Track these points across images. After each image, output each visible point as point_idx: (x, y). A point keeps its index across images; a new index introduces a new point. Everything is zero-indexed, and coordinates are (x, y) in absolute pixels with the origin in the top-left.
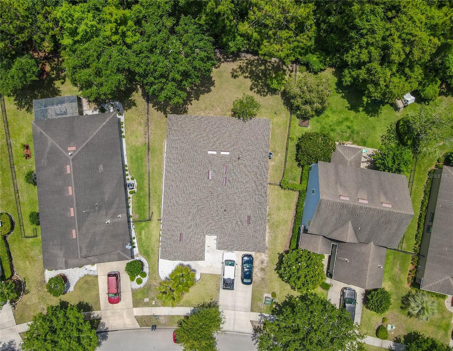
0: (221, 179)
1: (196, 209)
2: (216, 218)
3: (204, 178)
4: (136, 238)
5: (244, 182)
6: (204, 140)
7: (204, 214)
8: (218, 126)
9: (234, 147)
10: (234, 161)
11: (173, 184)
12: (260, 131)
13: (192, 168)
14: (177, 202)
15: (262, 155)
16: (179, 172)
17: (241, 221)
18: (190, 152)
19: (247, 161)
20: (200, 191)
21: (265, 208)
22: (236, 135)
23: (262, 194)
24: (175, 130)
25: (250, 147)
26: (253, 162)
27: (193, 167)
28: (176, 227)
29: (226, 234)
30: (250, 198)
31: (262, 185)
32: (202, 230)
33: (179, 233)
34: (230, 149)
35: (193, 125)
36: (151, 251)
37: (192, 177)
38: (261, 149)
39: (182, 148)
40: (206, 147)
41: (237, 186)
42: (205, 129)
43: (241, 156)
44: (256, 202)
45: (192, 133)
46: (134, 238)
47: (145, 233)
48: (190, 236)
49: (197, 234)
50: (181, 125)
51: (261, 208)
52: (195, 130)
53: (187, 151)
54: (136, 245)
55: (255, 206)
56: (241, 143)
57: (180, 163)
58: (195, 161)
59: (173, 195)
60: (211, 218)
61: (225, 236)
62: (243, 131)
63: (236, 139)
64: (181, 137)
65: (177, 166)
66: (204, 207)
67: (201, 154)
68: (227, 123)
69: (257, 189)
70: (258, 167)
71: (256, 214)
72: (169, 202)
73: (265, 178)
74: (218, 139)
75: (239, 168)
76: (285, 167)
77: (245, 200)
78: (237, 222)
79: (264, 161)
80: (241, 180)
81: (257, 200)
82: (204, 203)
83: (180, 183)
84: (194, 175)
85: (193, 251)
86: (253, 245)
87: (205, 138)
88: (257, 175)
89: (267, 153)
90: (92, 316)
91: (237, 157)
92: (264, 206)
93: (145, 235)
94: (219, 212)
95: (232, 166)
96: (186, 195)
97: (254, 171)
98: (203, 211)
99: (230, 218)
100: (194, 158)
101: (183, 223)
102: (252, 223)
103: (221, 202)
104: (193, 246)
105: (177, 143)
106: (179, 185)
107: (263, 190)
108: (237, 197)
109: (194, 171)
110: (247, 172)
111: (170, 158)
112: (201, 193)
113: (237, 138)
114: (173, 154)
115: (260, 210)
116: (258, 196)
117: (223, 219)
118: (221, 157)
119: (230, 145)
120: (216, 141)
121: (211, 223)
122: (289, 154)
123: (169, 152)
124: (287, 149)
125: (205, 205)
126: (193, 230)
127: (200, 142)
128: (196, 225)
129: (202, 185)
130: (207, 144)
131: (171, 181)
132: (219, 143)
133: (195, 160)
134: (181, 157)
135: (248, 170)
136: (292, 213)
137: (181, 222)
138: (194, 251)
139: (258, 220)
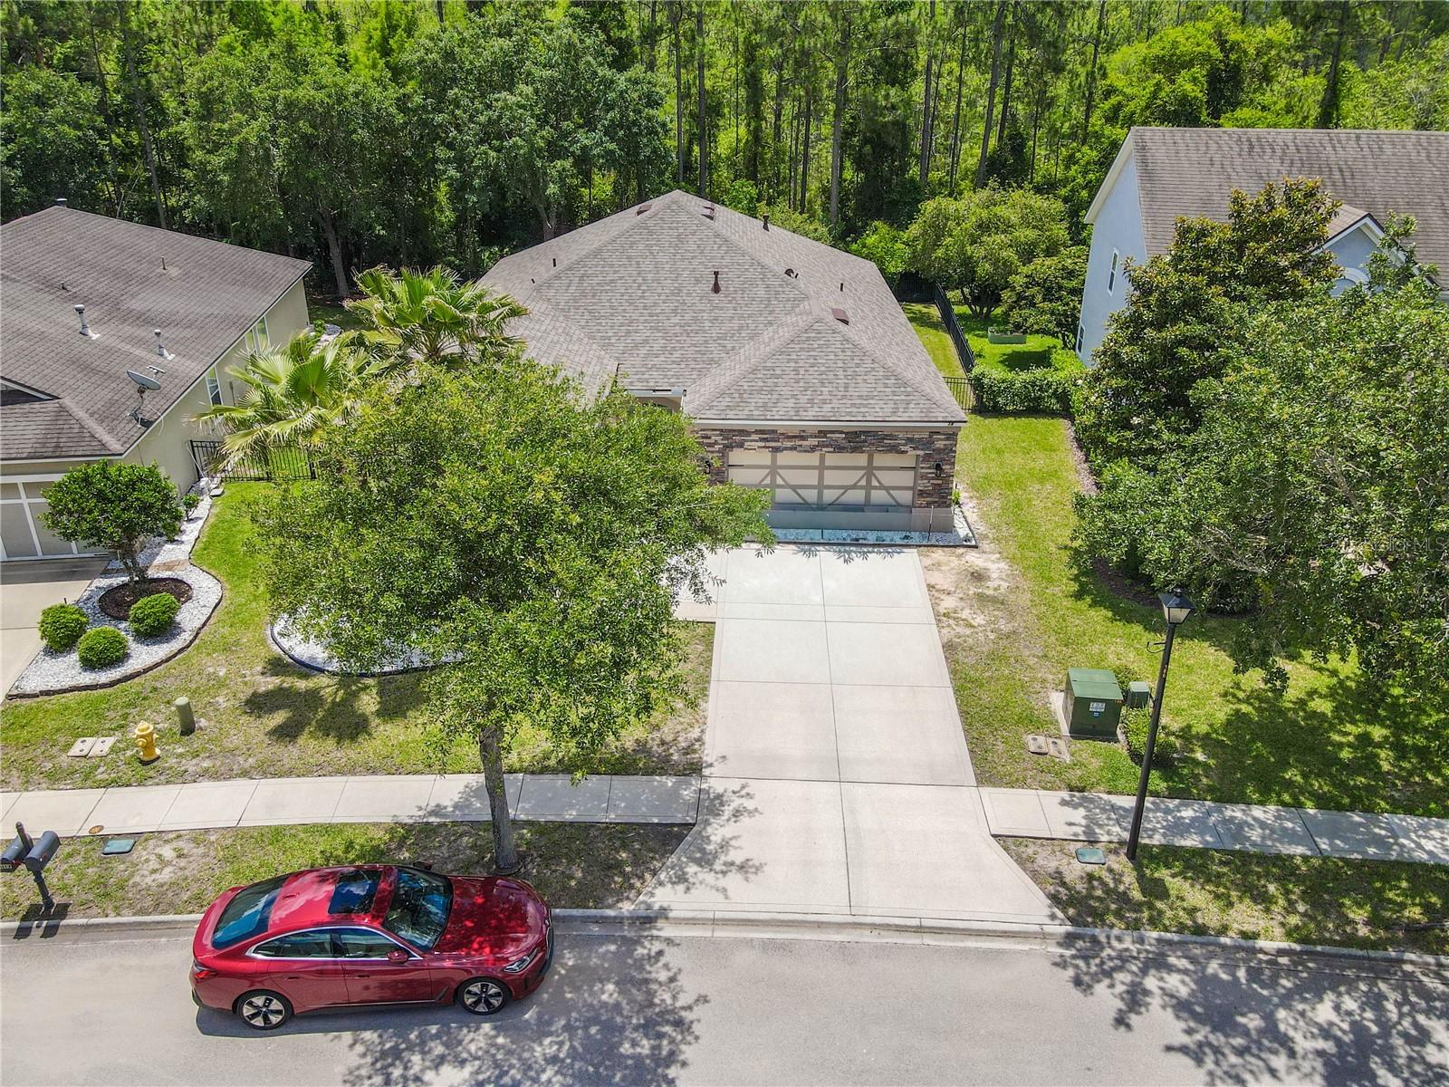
1: (573, 288)
2: (675, 320)
7: (612, 307)
60: (646, 321)
66: (612, 281)
82: (612, 266)
86: (886, 386)
94: (689, 294)
98: (604, 297)
99: (741, 317)
103: (695, 262)
117: (707, 324)
121: (646, 341)
125: (615, 272)
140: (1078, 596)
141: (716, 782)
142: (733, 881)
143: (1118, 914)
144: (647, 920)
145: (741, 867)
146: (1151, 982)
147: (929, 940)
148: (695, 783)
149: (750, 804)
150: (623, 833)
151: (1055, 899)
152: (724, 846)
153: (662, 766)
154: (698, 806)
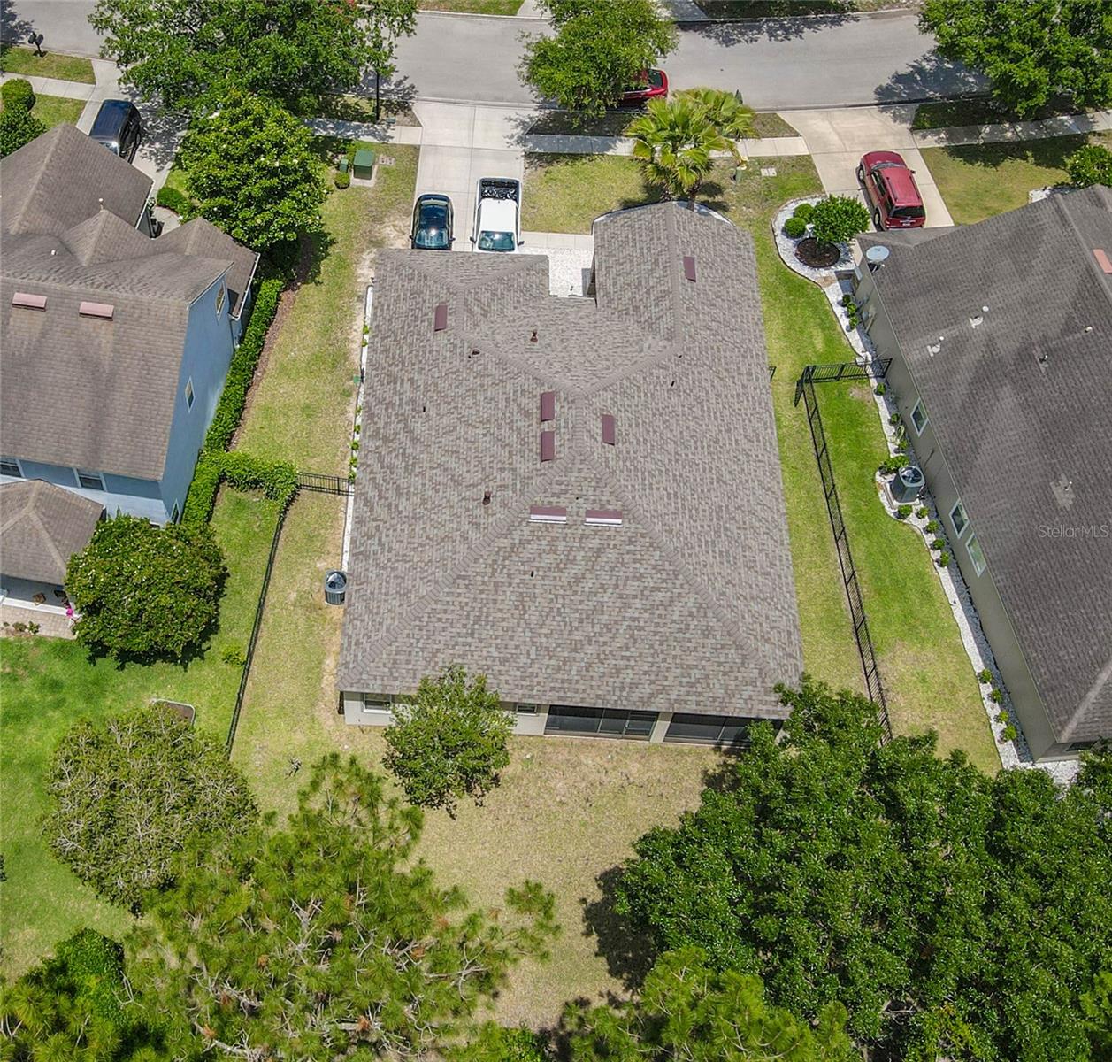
0: (566, 409)
3: (630, 426)
4: (844, 328)
5: (461, 430)
6: (639, 577)
8: (575, 650)
9: (506, 542)
10: (506, 486)
11: (743, 444)
12: (388, 630)
13: (681, 476)
14: (721, 379)
15: (380, 540)
16: (727, 477)
17: (471, 312)
18: (692, 534)
19: (448, 501)
20: (639, 388)
21: (377, 369)
22: (495, 602)
23: (386, 409)
24: (768, 641)
25: (435, 556)
26: (424, 502)
27: (674, 475)
28: (714, 305)
29: (522, 291)
30: (436, 385)
31: (386, 439)
32: (610, 301)
33: (699, 284)
34: (526, 531)
35: (690, 660)
36: (782, 290)
37: (675, 443)
38: (384, 560)
39: (729, 562)
40: (631, 543)
41: (493, 405)
42: (632, 636)
43: (480, 511)
44: (411, 380)
45: (691, 614)
46: (851, 328)
47: (812, 343)
48: (659, 272)
49: (629, 285)
50: (744, 657)
51: (390, 365)
52: (680, 630)
53: (707, 542)
54: (839, 310)
55: (413, 364)
56: (476, 561)
57: (727, 507)
58: (669, 494)
59: (737, 406)
61: (525, 286)
62: (464, 626)
63: (496, 584)
64: (741, 604)
65: (739, 500)
67: (649, 515)
68: (535, 668)
69: (406, 420)
70: (399, 494)
71: (411, 345)
72: (750, 390)
73: (369, 466)
74: (578, 581)
75: (483, 469)
76: (274, 549)
77: (458, 371)
78: (485, 316)
79: (374, 520)
80: (477, 431)
81: (407, 385)
83: (720, 438)
84: (671, 447)
85: (641, 236)
87: (633, 587)
88: (407, 466)
89: (361, 553)
90: (943, 135)
91: (494, 503)
92: (376, 376)
93: (811, 337)
95: (518, 466)
96: (691, 391)
97: (422, 474)
100: (677, 509)
101: (688, 309)
102: (426, 315)
104: (641, 249)
105: (751, 587)
106: (720, 431)
107: (381, 424)
108: (494, 372)
109: (670, 461)
110: (452, 463)
111: (772, 538)
112: (634, 378)
113: (491, 587)
114: (761, 551)
115: (394, 358)
116: (401, 400)
118: (566, 492)
119: (525, 555)
120: (588, 576)
122: (252, 596)
123: (778, 563)
124: (258, 619)
125: (616, 353)
126: (648, 292)
127: (654, 567)
128: (636, 308)
129: (637, 406)
130: (627, 558)
131: (753, 453)
132: (573, 562)
133: (669, 498)
134: (726, 529)
135: (446, 470)
136: (259, 398)
137: (697, 315)
138: (637, 237)
139: (403, 327)
140: (332, 242)
141: (520, 150)
142: (514, 117)
143: (392, 103)
144: (540, 108)
145: (511, 120)
146: (392, 87)
147: (453, 100)
148: (527, 149)
149: (507, 140)
150: (552, 131)
151: (410, 109)
152: (517, 127)
153: (540, 156)
154: (526, 140)
